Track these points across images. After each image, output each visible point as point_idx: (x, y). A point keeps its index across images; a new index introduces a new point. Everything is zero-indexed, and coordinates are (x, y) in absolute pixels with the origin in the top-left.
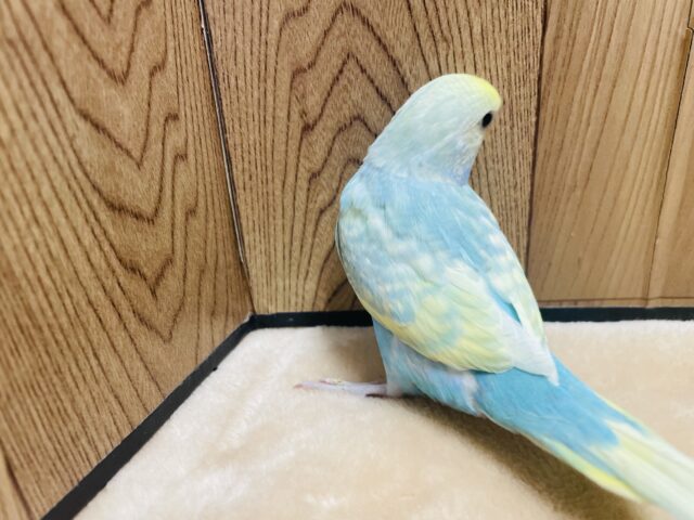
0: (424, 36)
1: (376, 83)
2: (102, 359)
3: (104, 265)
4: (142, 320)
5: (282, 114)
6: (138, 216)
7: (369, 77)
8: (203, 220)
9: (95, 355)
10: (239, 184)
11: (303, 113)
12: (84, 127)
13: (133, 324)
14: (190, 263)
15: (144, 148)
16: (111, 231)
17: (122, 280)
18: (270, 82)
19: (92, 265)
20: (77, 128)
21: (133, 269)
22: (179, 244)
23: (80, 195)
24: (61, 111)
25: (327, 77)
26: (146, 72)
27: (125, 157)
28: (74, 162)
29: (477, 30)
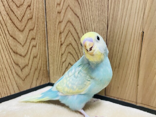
1: (74, 37)
2: (6, 79)
3: (10, 62)
4: (17, 74)
6: (21, 55)
8: (38, 59)
9: (5, 78)
11: (61, 41)
12: (11, 38)
13: (15, 75)
14: (33, 67)
15: (25, 43)
16: (13, 57)
17: (14, 66)
18: (56, 35)
19: (7, 61)
20: (9, 38)
21: (17, 64)
22: (30, 63)
23: (7, 49)
24: (6, 35)
26: (28, 30)
27: (20, 44)
28: (7, 43)
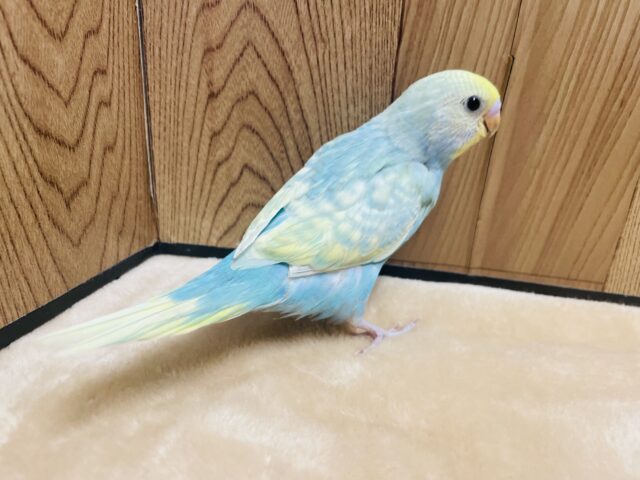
0: (308, 36)
1: (269, 67)
2: (17, 246)
3: (27, 175)
4: (55, 223)
5: (193, 82)
6: (61, 143)
7: (263, 62)
8: (119, 156)
9: (12, 242)
10: (155, 133)
11: (210, 84)
12: (23, 68)
13: (47, 225)
14: (103, 187)
15: (73, 92)
16: (36, 151)
17: (41, 189)
18: (186, 55)
19: (17, 173)
20: (18, 69)
21: (52, 183)
22: (95, 171)
23: (13, 119)
24: (6, 54)
25: (230, 58)
26: (81, 34)
27: (55, 95)
28: (12, 92)
29: (348, 36)
